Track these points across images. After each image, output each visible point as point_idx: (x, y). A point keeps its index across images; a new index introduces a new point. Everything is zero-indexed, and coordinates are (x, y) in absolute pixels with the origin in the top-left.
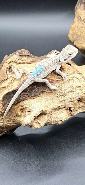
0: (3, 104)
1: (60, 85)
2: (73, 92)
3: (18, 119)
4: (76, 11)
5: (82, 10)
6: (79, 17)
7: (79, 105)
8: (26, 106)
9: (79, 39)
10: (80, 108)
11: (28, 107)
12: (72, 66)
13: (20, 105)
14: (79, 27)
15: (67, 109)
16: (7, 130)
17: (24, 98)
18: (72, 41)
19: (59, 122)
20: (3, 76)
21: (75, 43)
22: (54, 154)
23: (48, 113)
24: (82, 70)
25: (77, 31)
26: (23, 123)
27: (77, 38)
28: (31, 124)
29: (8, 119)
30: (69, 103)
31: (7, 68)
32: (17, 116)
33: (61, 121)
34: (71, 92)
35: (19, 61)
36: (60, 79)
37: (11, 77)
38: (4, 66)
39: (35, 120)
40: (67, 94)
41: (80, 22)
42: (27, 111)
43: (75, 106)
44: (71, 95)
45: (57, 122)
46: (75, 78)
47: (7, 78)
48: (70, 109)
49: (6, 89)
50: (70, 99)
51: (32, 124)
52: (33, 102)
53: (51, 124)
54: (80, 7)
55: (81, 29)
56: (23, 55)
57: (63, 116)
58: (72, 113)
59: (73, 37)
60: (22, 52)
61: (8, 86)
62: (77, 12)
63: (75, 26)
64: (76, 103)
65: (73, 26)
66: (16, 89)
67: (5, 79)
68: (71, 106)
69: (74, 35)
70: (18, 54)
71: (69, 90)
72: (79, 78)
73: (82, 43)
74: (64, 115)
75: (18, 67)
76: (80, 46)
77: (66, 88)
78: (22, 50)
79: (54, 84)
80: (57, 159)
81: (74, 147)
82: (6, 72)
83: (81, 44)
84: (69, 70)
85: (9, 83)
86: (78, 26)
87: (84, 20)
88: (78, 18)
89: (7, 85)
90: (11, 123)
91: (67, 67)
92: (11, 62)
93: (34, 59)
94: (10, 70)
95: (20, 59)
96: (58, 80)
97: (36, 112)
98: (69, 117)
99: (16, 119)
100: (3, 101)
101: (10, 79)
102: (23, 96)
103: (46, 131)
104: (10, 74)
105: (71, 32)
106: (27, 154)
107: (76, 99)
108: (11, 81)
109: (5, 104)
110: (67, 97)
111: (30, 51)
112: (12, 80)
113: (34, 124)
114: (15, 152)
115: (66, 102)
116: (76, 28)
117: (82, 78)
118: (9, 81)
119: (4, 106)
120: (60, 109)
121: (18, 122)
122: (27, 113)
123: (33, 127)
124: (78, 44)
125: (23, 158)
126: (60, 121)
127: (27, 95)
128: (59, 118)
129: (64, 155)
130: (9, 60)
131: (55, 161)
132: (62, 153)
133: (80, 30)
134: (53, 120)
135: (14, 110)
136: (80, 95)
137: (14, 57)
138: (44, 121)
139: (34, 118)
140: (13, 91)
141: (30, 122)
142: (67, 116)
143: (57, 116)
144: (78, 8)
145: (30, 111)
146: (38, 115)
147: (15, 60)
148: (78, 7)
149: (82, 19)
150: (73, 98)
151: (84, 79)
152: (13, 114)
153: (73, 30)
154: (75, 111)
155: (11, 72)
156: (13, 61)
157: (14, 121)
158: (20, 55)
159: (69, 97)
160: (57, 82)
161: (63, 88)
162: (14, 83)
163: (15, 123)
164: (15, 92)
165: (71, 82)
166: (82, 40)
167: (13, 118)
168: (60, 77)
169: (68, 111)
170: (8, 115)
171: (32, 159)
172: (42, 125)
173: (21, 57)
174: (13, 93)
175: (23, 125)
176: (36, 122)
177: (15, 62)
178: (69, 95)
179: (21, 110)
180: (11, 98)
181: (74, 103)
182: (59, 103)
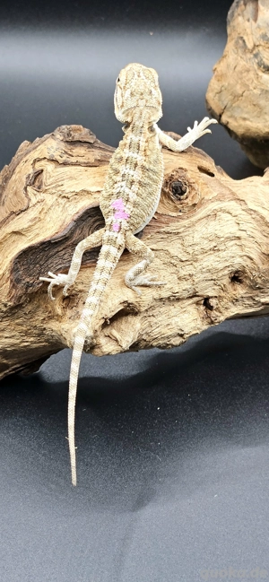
0: (11, 281)
1: (180, 231)
2: (217, 254)
3: (53, 325)
4: (231, 24)
5: (248, 20)
6: (241, 42)
7: (234, 292)
8: (80, 287)
9: (239, 107)
10: (235, 301)
11: (86, 289)
12: (217, 179)
14: (238, 69)
15: (197, 303)
16: (19, 363)
18: (217, 111)
19: (174, 339)
20: (15, 199)
21: (224, 119)
22: (158, 435)
23: (143, 309)
24: (244, 190)
25: (232, 82)
27: (233, 101)
28: (92, 339)
29: (24, 328)
30: (204, 285)
31: (28, 177)
32: (50, 318)
33: (181, 336)
34: (212, 252)
35: (64, 158)
36: (180, 211)
37: (39, 204)
38: (19, 172)
39: (105, 330)
40: (200, 257)
41: (243, 56)
42: (81, 303)
43: (223, 294)
44: (210, 261)
45: (168, 338)
46: (224, 211)
47: (26, 204)
48: (207, 300)
49: (23, 237)
50: (209, 271)
51: (95, 341)
53: (152, 346)
54: (242, 11)
55: (245, 74)
56: (75, 139)
57: (186, 323)
58: (214, 314)
59: (219, 100)
60: (71, 132)
61: (29, 229)
62: (234, 27)
63: (228, 66)
64: (224, 285)
65: (221, 67)
66: (54, 238)
67: (20, 207)
68: (210, 294)
69: (224, 93)
70: (62, 138)
71: (207, 245)
72: (237, 213)
73: (246, 116)
74: (190, 320)
75: (60, 176)
76: (240, 126)
77: (198, 241)
78: (73, 126)
79: (163, 225)
80: (164, 449)
81: (215, 418)
82: (25, 189)
83: (245, 119)
84: (206, 190)
85: (31, 221)
86: (235, 68)
87: (254, 48)
88: (237, 43)
89: (26, 226)
90: (32, 339)
91: (201, 181)
92: (39, 160)
93: (107, 153)
94: (37, 183)
95: (66, 153)
96: (174, 214)
97: (109, 305)
98: (205, 327)
99: (49, 326)
100: (11, 273)
101: (35, 209)
103: (133, 370)
104: (35, 195)
105: (214, 85)
107: (226, 272)
108: (37, 215)
109: (18, 281)
110: (200, 267)
111: (94, 130)
112: (40, 213)
113: (102, 341)
114: (42, 426)
115: (196, 280)
116: (231, 72)
117: (244, 212)
118: (32, 214)
119: (14, 286)
120: (178, 300)
121: (52, 336)
123: (97, 351)
124: (236, 119)
126: (178, 338)
128: (174, 326)
129: (185, 441)
130: (35, 155)
131: (158, 454)
132: (179, 433)
133: (241, 79)
134: (156, 332)
135: (45, 299)
136: (238, 262)
137: (49, 146)
138: (132, 334)
139: (102, 321)
140: (43, 243)
142: (199, 322)
143: (170, 321)
144: (236, 14)
146: (113, 314)
147: (51, 153)
148: (239, 10)
149: (250, 45)
150: (218, 271)
151: (250, 217)
152: (39, 313)
153: (221, 77)
154: (222, 309)
155: (39, 188)
156: (45, 158)
157: (42, 332)
158: (67, 142)
159: (204, 266)
160: (172, 221)
161: (189, 240)
162: (49, 219)
163: (46, 341)
164: (48, 247)
165: (213, 223)
166: (246, 110)
167: (38, 324)
168: (179, 206)
169: (202, 308)
170: (25, 314)
171: (91, 449)
172: (126, 344)
173: (69, 147)
174: (43, 250)
175: (68, 343)
176: (109, 336)
177: (52, 160)
178: (205, 259)
179: (64, 299)
180: (37, 263)
181: (219, 285)
182: (176, 283)
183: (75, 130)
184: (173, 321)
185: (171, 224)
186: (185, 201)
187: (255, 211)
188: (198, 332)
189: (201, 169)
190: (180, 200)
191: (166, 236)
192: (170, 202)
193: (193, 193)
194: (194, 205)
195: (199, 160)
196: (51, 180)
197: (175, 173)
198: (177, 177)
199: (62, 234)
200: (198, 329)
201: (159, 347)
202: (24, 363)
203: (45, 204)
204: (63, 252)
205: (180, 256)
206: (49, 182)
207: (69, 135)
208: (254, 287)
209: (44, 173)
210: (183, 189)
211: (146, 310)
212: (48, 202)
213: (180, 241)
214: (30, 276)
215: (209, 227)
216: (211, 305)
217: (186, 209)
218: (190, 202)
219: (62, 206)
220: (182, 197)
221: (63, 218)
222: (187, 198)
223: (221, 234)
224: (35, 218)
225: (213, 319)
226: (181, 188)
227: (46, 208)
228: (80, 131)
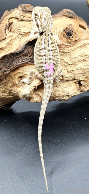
1: (69, 52)
2: (84, 62)
3: (15, 89)
8: (26, 73)
11: (28, 74)
12: (87, 31)
13: (18, 72)
15: (76, 83)
16: (2, 104)
17: (24, 63)
19: (65, 97)
20: (1, 34)
22: (57, 137)
26: (20, 95)
28: (29, 95)
29: (3, 89)
31: (6, 25)
32: (14, 86)
33: (68, 96)
34: (82, 61)
35: (21, 18)
36: (70, 43)
37: (10, 37)
38: (3, 23)
39: (35, 92)
40: (77, 63)
43: (86, 80)
44: (81, 65)
45: (62, 96)
47: (5, 37)
48: (80, 82)
49: (3, 51)
50: (81, 69)
51: (31, 96)
53: (56, 100)
56: (27, 10)
58: (83, 88)
60: (26, 7)
61: (6, 47)
64: (87, 76)
66: (16, 52)
67: (2, 38)
68: (81, 79)
70: (21, 9)
71: (80, 59)
74: (72, 90)
75: (19, 25)
77: (77, 56)
78: (27, 5)
79: (62, 49)
80: (59, 144)
81: (81, 131)
82: (5, 30)
84: (81, 35)
85: (7, 44)
89: (4, 46)
90: (7, 94)
91: (80, 31)
92: (11, 18)
94: (10, 28)
95: (22, 15)
96: (67, 44)
98: (79, 93)
99: (13, 89)
101: (8, 39)
102: (23, 61)
104: (9, 33)
106: (24, 135)
107: (88, 70)
108: (9, 42)
110: (77, 68)
112: (11, 41)
113: (34, 96)
114: (10, 130)
115: (75, 73)
118: (7, 41)
120: (67, 81)
121: (15, 93)
123: (32, 101)
125: (18, 139)
126: (67, 97)
127: (28, 59)
128: (65, 91)
129: (68, 140)
130: (10, 16)
131: (56, 145)
132: (66, 137)
134: (57, 94)
135: (12, 77)
137: (16, 12)
139: (34, 88)
140: (11, 54)
141: (28, 92)
142: (76, 91)
143: (64, 89)
146: (39, 85)
147: (16, 15)
150: (85, 70)
152: (9, 83)
154: (86, 86)
155: (11, 30)
156: (14, 17)
157: (10, 92)
158: (24, 11)
159: (79, 67)
161: (73, 56)
162: (14, 44)
163: (13, 95)
164: (13, 55)
165: (84, 49)
167: (9, 88)
168: (69, 41)
169: (78, 85)
170: (4, 83)
171: (29, 141)
173: (24, 13)
174: (11, 57)
175: (20, 96)
176: (37, 94)
177: (17, 18)
178: (80, 64)
179: (20, 78)
180: (9, 62)
181: (85, 76)
182: (67, 73)
183: (27, 7)
184: (65, 89)
185: (65, 48)
186: (72, 39)
188: (75, 95)
189: (80, 26)
190: (69, 38)
191: (63, 53)
192: (66, 39)
193: (76, 35)
194: (76, 41)
195: (80, 22)
196: (16, 27)
197: (68, 27)
198: (69, 28)
199: (19, 50)
200: (76, 94)
201: (59, 100)
202: (4, 104)
203: (13, 37)
204: (20, 58)
205: (69, 62)
206: (15, 28)
207: (24, 8)
209: (13, 24)
210: (71, 33)
211: (54, 85)
212: (14, 36)
213: (69, 56)
214: (5, 67)
215: (82, 51)
216: (82, 84)
217: (72, 42)
218: (73, 39)
219: (20, 38)
220: (70, 37)
221: (20, 43)
222: (73, 37)
223: (86, 54)
224: (8, 43)
225: (82, 90)
226: (70, 33)
227: (13, 39)
228: (30, 7)
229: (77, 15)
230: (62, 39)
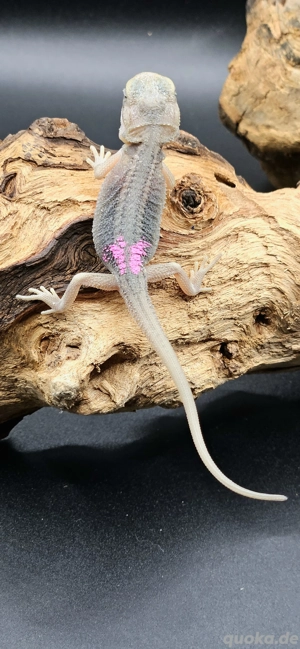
1: (191, 254)
2: (238, 285)
3: (27, 375)
4: (252, 11)
5: (274, 4)
6: (264, 30)
7: (259, 336)
8: (63, 325)
9: (261, 111)
10: (259, 348)
11: (70, 327)
12: (238, 191)
13: (38, 322)
14: (261, 63)
15: (212, 350)
18: (234, 118)
21: (242, 128)
22: (159, 520)
23: (143, 354)
24: (273, 204)
25: (253, 81)
26: (47, 392)
27: (254, 105)
28: (78, 391)
30: (221, 325)
32: (24, 366)
34: (232, 283)
35: (44, 158)
36: (193, 228)
37: (11, 217)
39: (93, 382)
40: (216, 288)
41: (268, 48)
42: (63, 345)
43: (245, 338)
44: (229, 294)
45: (174, 393)
46: (249, 231)
48: (224, 345)
50: (228, 307)
51: (81, 395)
52: (89, 312)
53: (154, 404)
55: (270, 70)
56: (58, 136)
57: (199, 375)
58: (233, 363)
59: (237, 104)
60: (54, 127)
62: (255, 14)
63: (248, 61)
64: (247, 326)
65: (239, 63)
66: (30, 260)
68: (229, 338)
69: (243, 95)
70: (41, 133)
71: (227, 274)
72: (264, 233)
73: (270, 123)
74: (202, 371)
75: (39, 181)
76: (263, 135)
78: (55, 119)
79: (170, 246)
83: (268, 127)
84: (225, 203)
85: (1, 238)
86: (258, 62)
87: (281, 37)
88: (259, 32)
90: (1, 394)
91: (219, 191)
92: (12, 160)
94: (8, 191)
95: (47, 151)
96: (185, 232)
97: (98, 348)
98: (222, 381)
99: (22, 375)
101: (6, 222)
103: (127, 437)
104: (6, 205)
105: (231, 85)
106: (55, 518)
107: (250, 309)
108: (9, 231)
110: (217, 301)
111: (82, 127)
112: (12, 228)
113: (90, 394)
114: (10, 507)
115: (212, 319)
116: (252, 68)
117: (273, 232)
118: (2, 229)
120: (188, 344)
121: (26, 390)
122: (64, 352)
123: (84, 409)
124: (257, 127)
125: (38, 532)
129: (194, 527)
130: (7, 154)
132: (187, 516)
133: (265, 76)
134: (158, 386)
135: (17, 340)
136: (266, 296)
137: (25, 143)
138: (129, 387)
139: (91, 369)
140: (15, 268)
141: (74, 383)
142: (214, 374)
145: (74, 343)
146: (105, 359)
147: (27, 151)
149: (276, 34)
150: (239, 307)
151: (281, 238)
152: (10, 359)
153: (239, 76)
154: (243, 358)
155: (11, 196)
156: (19, 158)
157: (12, 384)
158: (48, 138)
159: (222, 300)
160: (182, 241)
162: (23, 237)
163: (18, 396)
164: (22, 272)
165: (234, 245)
166: (270, 115)
167: (8, 373)
168: (192, 222)
169: (218, 355)
171: (74, 537)
172: (121, 400)
173: (51, 144)
174: (15, 276)
175: (46, 398)
176: (99, 389)
177: (29, 161)
178: (224, 292)
179: (42, 340)
180: (8, 294)
181: (240, 326)
182: (186, 321)
183: (58, 125)
185: (180, 245)
186: (200, 215)
187: (287, 231)
188: (212, 386)
189: (219, 178)
190: (192, 213)
192: (180, 216)
193: (210, 205)
194: (211, 221)
195: (216, 165)
196: (27, 186)
197: (186, 180)
198: (188, 184)
199: (41, 256)
200: (213, 382)
201: (163, 405)
203: (18, 217)
204: (41, 280)
206: (24, 188)
208: (285, 330)
209: (18, 177)
210: (197, 199)
211: (147, 357)
212: (22, 215)
215: (229, 251)
216: (231, 351)
217: (201, 226)
218: (205, 216)
219: (40, 220)
220: (195, 210)
221: (42, 235)
222: (201, 211)
223: (243, 259)
224: (6, 235)
225: (232, 370)
226: (194, 198)
227: (20, 222)
228: (65, 125)
229: (205, 145)
230: (170, 217)
